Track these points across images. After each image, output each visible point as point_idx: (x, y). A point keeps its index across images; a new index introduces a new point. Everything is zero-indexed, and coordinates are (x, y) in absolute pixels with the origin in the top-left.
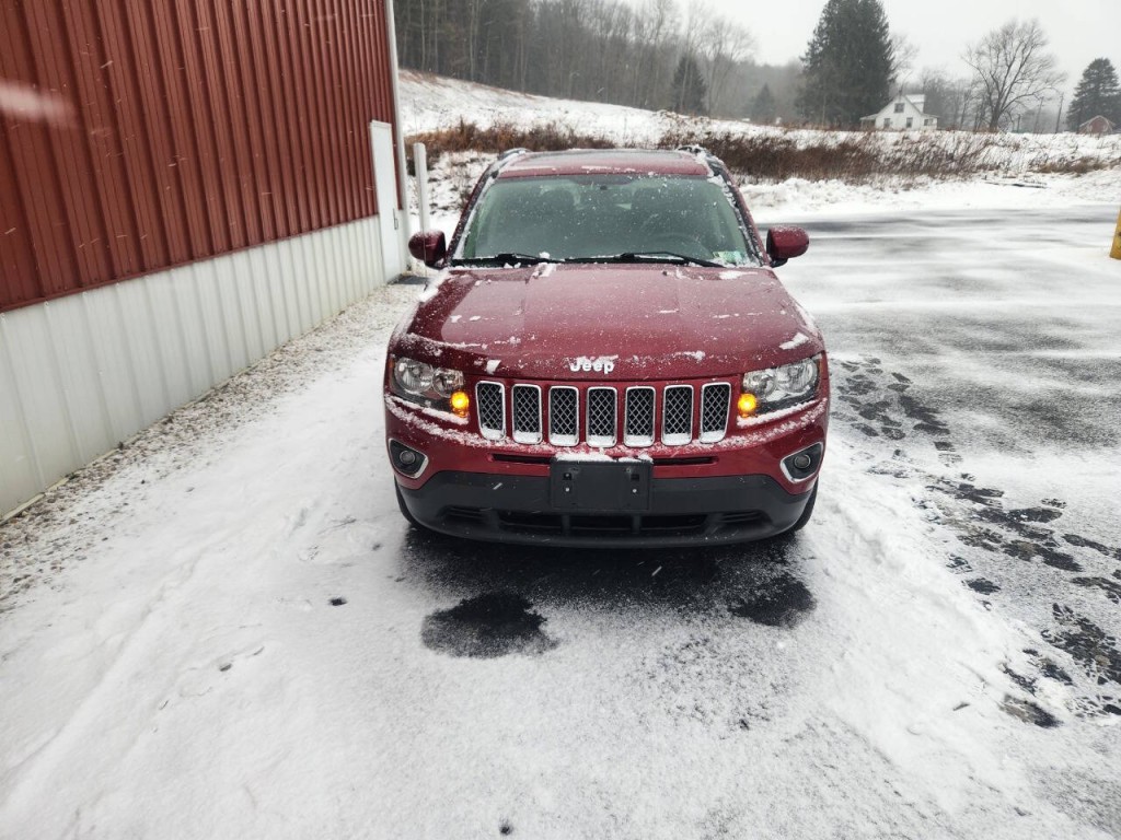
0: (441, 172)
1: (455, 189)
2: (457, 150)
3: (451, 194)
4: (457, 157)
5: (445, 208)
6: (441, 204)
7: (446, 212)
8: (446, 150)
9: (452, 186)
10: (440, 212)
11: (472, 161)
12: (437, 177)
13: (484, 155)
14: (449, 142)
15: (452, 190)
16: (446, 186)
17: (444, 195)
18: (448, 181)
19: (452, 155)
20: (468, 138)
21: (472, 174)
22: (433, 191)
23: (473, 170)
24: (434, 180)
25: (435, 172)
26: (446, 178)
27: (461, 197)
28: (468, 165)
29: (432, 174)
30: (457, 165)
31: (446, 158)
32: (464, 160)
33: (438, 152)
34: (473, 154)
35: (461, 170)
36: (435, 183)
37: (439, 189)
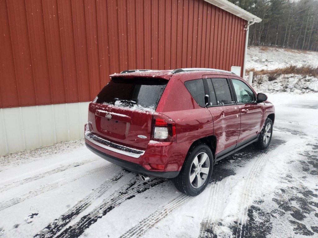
1: (282, 85)
2: (287, 74)
3: (281, 87)
4: (286, 76)
5: (277, 91)
6: (276, 89)
7: (277, 92)
8: (283, 74)
9: (281, 84)
10: (275, 92)
11: (292, 77)
12: (277, 82)
13: (296, 75)
14: (285, 71)
15: (281, 85)
16: (280, 84)
17: (278, 87)
18: (281, 83)
19: (285, 75)
20: (292, 70)
21: (290, 81)
22: (275, 85)
23: (291, 79)
24: (276, 82)
25: (277, 80)
26: (280, 82)
27: (284, 88)
28: (290, 78)
29: (276, 81)
30: (285, 78)
31: (282, 76)
32: (288, 77)
33: (280, 75)
34: (292, 75)
35: (286, 80)
36: (276, 83)
37: (277, 85)
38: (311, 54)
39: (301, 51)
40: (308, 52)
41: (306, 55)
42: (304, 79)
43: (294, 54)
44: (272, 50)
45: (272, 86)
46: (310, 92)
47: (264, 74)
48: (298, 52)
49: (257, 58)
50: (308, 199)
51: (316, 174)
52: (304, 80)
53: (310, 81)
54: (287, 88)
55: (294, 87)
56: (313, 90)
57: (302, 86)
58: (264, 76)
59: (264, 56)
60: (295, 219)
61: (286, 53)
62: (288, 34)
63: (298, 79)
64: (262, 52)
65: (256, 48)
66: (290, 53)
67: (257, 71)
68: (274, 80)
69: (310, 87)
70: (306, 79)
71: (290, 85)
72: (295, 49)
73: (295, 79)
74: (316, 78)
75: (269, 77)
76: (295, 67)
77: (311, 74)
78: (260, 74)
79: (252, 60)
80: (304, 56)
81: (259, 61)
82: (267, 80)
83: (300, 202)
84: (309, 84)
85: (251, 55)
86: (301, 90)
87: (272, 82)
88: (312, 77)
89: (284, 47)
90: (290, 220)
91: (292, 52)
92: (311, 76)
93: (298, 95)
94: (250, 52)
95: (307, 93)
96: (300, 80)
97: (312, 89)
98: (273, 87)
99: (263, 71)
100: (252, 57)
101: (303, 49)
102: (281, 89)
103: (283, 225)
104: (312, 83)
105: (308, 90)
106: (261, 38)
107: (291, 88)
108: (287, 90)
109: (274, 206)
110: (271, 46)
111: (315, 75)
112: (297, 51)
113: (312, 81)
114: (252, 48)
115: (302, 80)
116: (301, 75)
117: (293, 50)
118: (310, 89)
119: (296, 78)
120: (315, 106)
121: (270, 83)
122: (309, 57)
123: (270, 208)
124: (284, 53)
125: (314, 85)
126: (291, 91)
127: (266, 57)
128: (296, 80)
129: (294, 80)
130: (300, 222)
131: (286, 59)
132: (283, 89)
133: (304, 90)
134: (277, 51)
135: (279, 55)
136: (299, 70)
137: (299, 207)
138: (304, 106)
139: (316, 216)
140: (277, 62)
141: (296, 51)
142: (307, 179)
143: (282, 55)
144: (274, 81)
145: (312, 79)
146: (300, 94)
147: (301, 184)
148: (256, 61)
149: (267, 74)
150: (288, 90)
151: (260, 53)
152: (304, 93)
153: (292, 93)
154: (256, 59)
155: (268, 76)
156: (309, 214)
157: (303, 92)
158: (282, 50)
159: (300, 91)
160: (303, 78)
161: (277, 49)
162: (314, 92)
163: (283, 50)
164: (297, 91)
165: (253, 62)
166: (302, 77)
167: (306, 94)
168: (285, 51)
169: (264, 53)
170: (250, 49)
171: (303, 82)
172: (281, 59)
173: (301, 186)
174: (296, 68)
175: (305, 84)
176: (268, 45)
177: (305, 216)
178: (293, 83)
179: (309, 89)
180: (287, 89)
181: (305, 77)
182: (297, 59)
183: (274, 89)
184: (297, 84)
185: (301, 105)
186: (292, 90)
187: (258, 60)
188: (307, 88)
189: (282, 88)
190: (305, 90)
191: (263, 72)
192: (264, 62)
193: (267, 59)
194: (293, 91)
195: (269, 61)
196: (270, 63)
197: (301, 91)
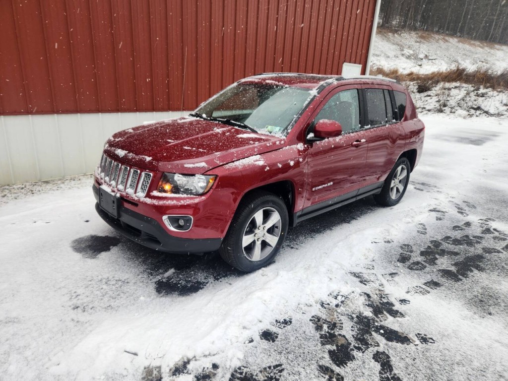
0: (434, 92)
1: (439, 101)
2: (449, 81)
3: (436, 103)
4: (447, 85)
5: (429, 110)
6: (428, 107)
7: (429, 113)
8: (443, 81)
9: (437, 100)
11: (456, 87)
12: (432, 94)
13: (464, 85)
14: (446, 77)
15: (437, 101)
16: (435, 99)
17: (431, 104)
18: (437, 97)
19: (445, 84)
20: (459, 76)
21: (451, 94)
22: (427, 101)
23: (454, 92)
24: (430, 96)
25: (432, 91)
26: (436, 95)
27: (440, 106)
28: (453, 90)
29: (429, 93)
30: (445, 89)
31: (441, 85)
32: (450, 87)
33: (437, 82)
34: (457, 84)
35: (447, 92)
36: (429, 98)
37: (430, 101)
38: (502, 50)
39: (485, 44)
40: (497, 46)
41: (492, 51)
42: (476, 92)
43: (472, 49)
44: (438, 40)
45: (422, 101)
46: (481, 115)
47: (412, 80)
48: (481, 45)
49: (411, 52)
50: (378, 320)
51: (417, 270)
52: (475, 94)
53: (485, 96)
54: (445, 106)
55: (457, 105)
56: (487, 112)
57: (470, 104)
58: (412, 83)
59: (424, 49)
60: (331, 362)
61: (460, 45)
62: (467, 13)
63: (465, 92)
64: (420, 42)
65: (412, 35)
66: (467, 47)
67: (402, 75)
68: (426, 91)
69: (483, 107)
70: (478, 91)
71: (451, 101)
72: (475, 39)
73: (461, 92)
74: (495, 92)
75: (419, 86)
76: (464, 70)
77: (488, 85)
78: (406, 79)
79: (403, 55)
80: (489, 52)
81: (414, 57)
82: (415, 91)
83: (358, 327)
84: (483, 101)
85: (401, 46)
86: (468, 111)
87: (423, 95)
88: (490, 89)
89: (458, 34)
90: (321, 364)
91: (471, 45)
92: (487, 88)
93: (461, 120)
94: (401, 41)
95: (477, 116)
96: (468, 94)
97: (486, 110)
98: (423, 104)
99: (411, 74)
100: (403, 50)
101: (490, 41)
102: (435, 107)
103: (303, 373)
104: (488, 99)
105: (478, 112)
106: (423, 17)
107: (452, 106)
108: (445, 110)
109: (306, 333)
110: (438, 32)
111: (495, 87)
112: (479, 43)
113: (489, 97)
114: (405, 34)
115: (472, 94)
116: (471, 85)
117: (472, 42)
118: (483, 110)
119: (463, 89)
120: (479, 140)
121: (419, 96)
122: (498, 56)
123: (298, 335)
124: (457, 46)
125: (489, 103)
126: (451, 112)
127: (426, 51)
128: (463, 93)
129: (458, 92)
130: (337, 369)
131: (458, 56)
132: (439, 108)
133: (473, 111)
134: (447, 41)
135: (447, 49)
136: (470, 76)
137: (353, 336)
138: (462, 138)
139: (373, 358)
140: (443, 60)
141: (477, 43)
142: (396, 278)
143: (452, 50)
144: (426, 94)
145: (489, 93)
146: (464, 118)
147: (381, 288)
148: (408, 57)
149: (417, 80)
150: (447, 109)
151: (418, 44)
152: (471, 116)
153: (452, 115)
154: (408, 54)
155: (418, 83)
156: (363, 352)
157: (471, 114)
158: (453, 41)
159: (465, 113)
160: (473, 91)
161: (447, 38)
162: (487, 116)
163: (456, 40)
164: (460, 112)
165: (404, 59)
166: (472, 89)
167: (474, 118)
168: (459, 42)
169: (424, 43)
170: (402, 35)
171: (473, 98)
172: (450, 55)
173: (377, 292)
174: (465, 73)
175: (475, 100)
176: (432, 31)
177: (353, 356)
178: (457, 97)
179: (481, 109)
180: (445, 108)
181: (478, 89)
182: (476, 58)
183: (425, 106)
184: (463, 100)
185: (457, 137)
186: (453, 110)
187: (413, 55)
188: (479, 108)
189: (437, 105)
190: (475, 111)
191: (411, 76)
192: (422, 59)
193: (428, 55)
194: (454, 112)
195: (430, 58)
196: (432, 62)
197: (467, 113)
